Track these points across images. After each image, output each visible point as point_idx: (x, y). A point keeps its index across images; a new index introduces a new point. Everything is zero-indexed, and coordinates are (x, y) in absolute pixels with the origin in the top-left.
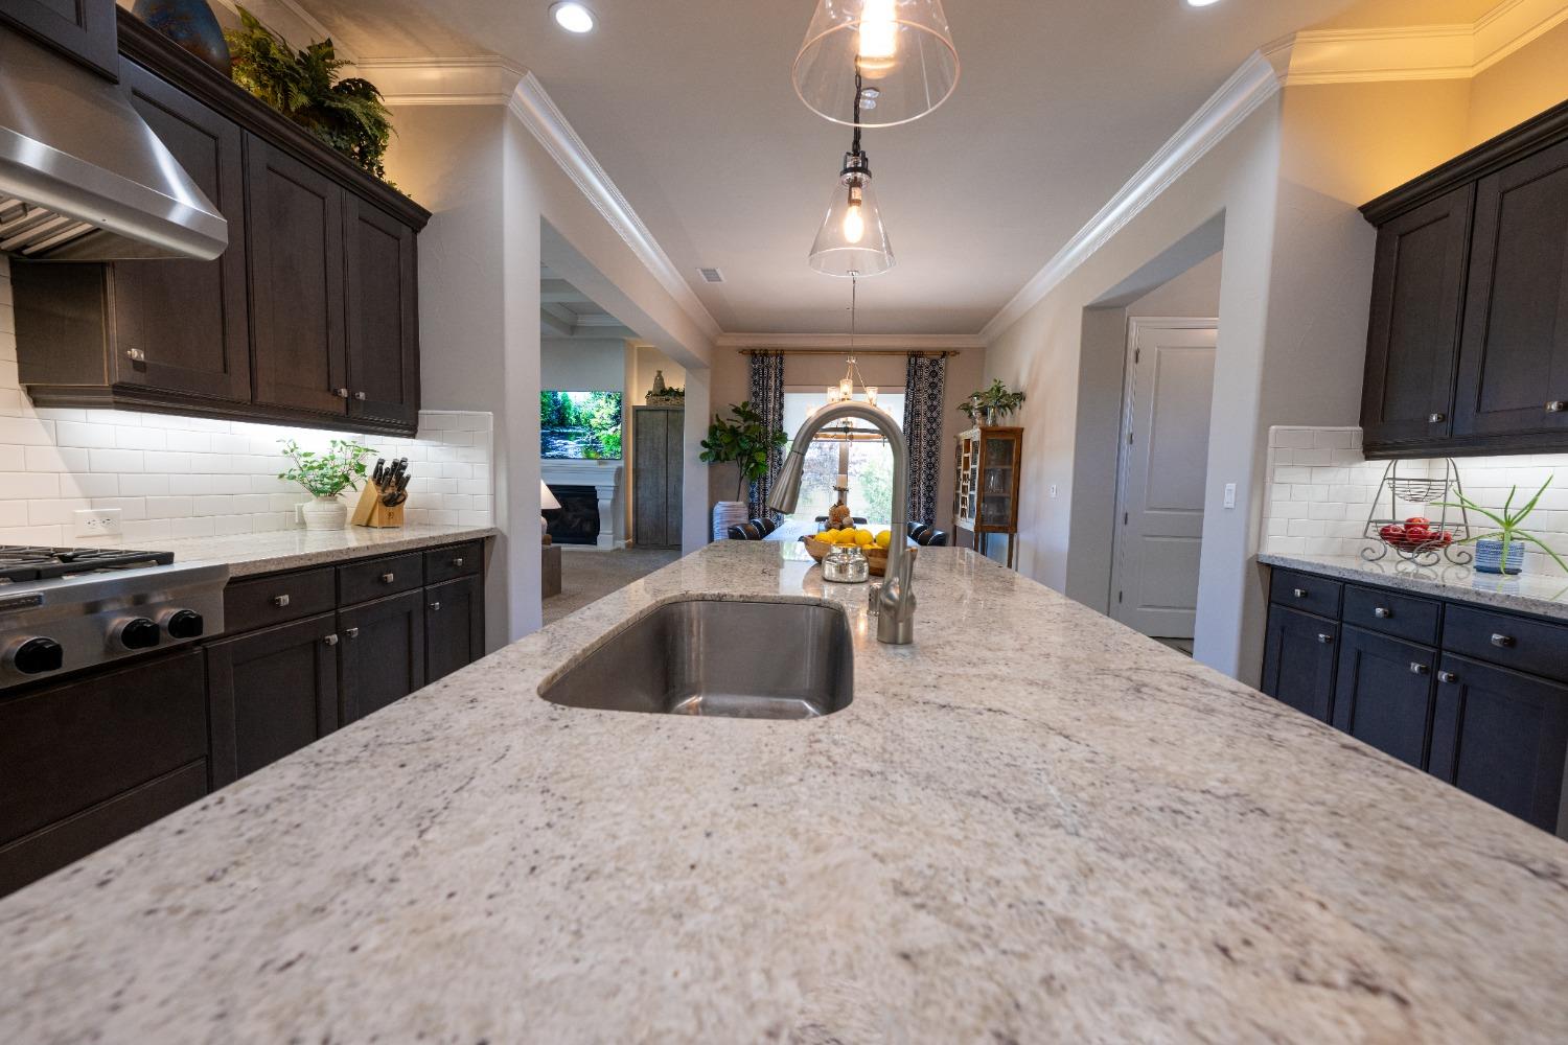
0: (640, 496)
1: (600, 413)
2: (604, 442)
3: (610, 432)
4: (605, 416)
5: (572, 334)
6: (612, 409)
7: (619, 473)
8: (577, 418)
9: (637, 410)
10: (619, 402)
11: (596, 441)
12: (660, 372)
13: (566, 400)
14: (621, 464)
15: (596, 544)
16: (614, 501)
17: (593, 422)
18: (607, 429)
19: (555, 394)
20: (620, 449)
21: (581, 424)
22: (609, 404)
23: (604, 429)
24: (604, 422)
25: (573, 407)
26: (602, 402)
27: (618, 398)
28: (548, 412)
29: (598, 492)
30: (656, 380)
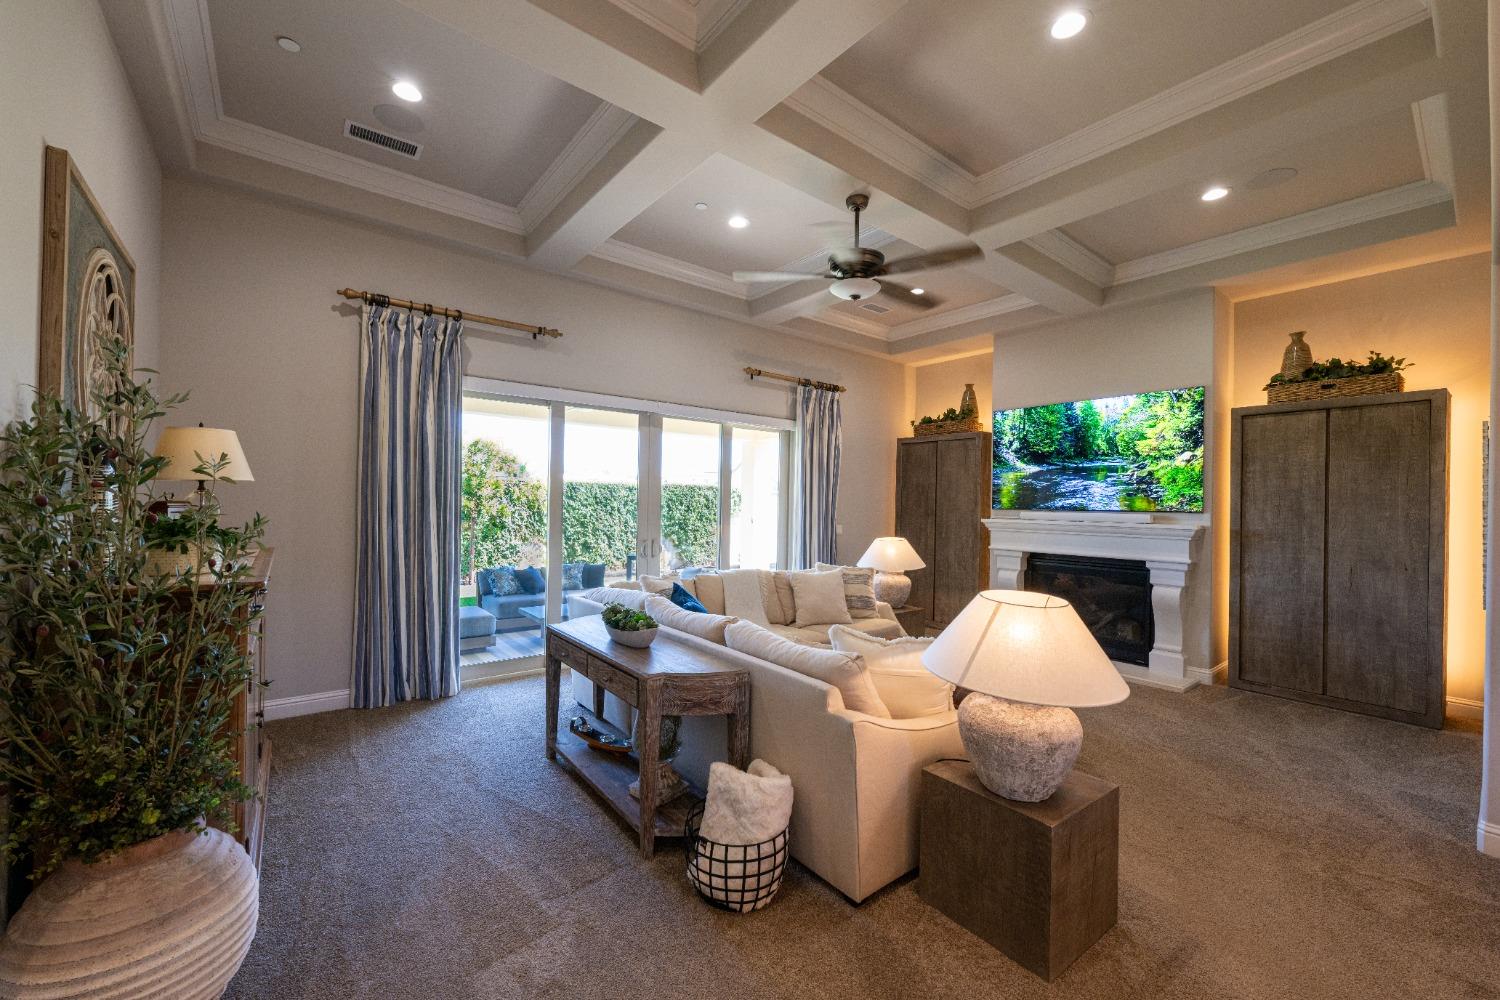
1: (1157, 430)
2: (1164, 480)
3: (1180, 461)
4: (1169, 435)
5: (1102, 304)
6: (1185, 418)
7: (1200, 541)
8: (1111, 442)
9: (1243, 417)
10: (1200, 406)
11: (1149, 480)
12: (1298, 337)
13: (1089, 412)
14: (1205, 521)
15: (1146, 665)
16: (1187, 591)
17: (1142, 447)
18: (1171, 457)
19: (1069, 406)
20: (1201, 492)
21: (1117, 452)
22: (1176, 411)
23: (1166, 457)
24: (1166, 444)
25: (1102, 424)
26: (1161, 408)
27: (1197, 398)
28: (1058, 435)
29: (1152, 572)
30: (1289, 351)
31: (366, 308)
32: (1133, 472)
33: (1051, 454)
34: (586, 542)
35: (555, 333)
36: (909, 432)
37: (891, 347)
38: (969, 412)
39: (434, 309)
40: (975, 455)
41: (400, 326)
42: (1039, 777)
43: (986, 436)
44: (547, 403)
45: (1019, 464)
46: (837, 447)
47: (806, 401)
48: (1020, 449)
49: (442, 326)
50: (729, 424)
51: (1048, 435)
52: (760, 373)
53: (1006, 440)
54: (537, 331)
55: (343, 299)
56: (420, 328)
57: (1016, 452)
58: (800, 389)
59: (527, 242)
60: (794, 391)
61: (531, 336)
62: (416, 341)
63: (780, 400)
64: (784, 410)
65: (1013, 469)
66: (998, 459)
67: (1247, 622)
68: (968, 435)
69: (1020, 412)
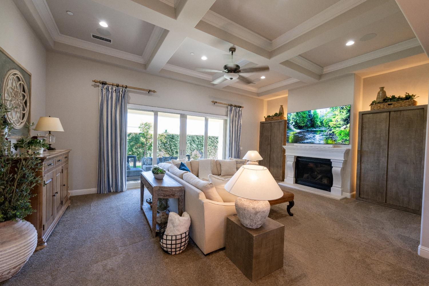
0: (362, 167)
1: (336, 119)
2: (337, 134)
3: (342, 128)
4: (339, 120)
5: (320, 80)
6: (344, 115)
7: (347, 153)
8: (321, 122)
9: (363, 115)
10: (349, 111)
11: (333, 134)
12: (382, 89)
13: (315, 114)
14: (350, 147)
15: (330, 191)
16: (343, 169)
17: (331, 124)
18: (340, 127)
19: (309, 112)
20: (349, 138)
21: (323, 125)
22: (342, 113)
23: (338, 127)
24: (338, 123)
25: (319, 117)
26: (337, 112)
27: (348, 108)
28: (306, 121)
29: (332, 163)
30: (379, 93)
31: (101, 85)
32: (328, 132)
33: (304, 126)
34: (177, 151)
35: (154, 92)
36: (264, 120)
37: (258, 94)
38: (281, 114)
39: (119, 85)
40: (282, 127)
41: (110, 90)
42: (253, 221)
43: (285, 121)
44: (153, 111)
45: (295, 129)
46: (240, 124)
47: (231, 110)
48: (295, 125)
49: (121, 90)
50: (207, 117)
51: (303, 121)
52: (216, 102)
53: (291, 122)
54: (149, 91)
55: (94, 83)
56: (115, 91)
57: (294, 125)
58: (229, 107)
59: (145, 66)
60: (227, 107)
61: (148, 92)
62: (114, 94)
63: (223, 110)
64: (225, 113)
65: (293, 131)
66: (288, 127)
67: (362, 179)
68: (280, 120)
69: (295, 114)
